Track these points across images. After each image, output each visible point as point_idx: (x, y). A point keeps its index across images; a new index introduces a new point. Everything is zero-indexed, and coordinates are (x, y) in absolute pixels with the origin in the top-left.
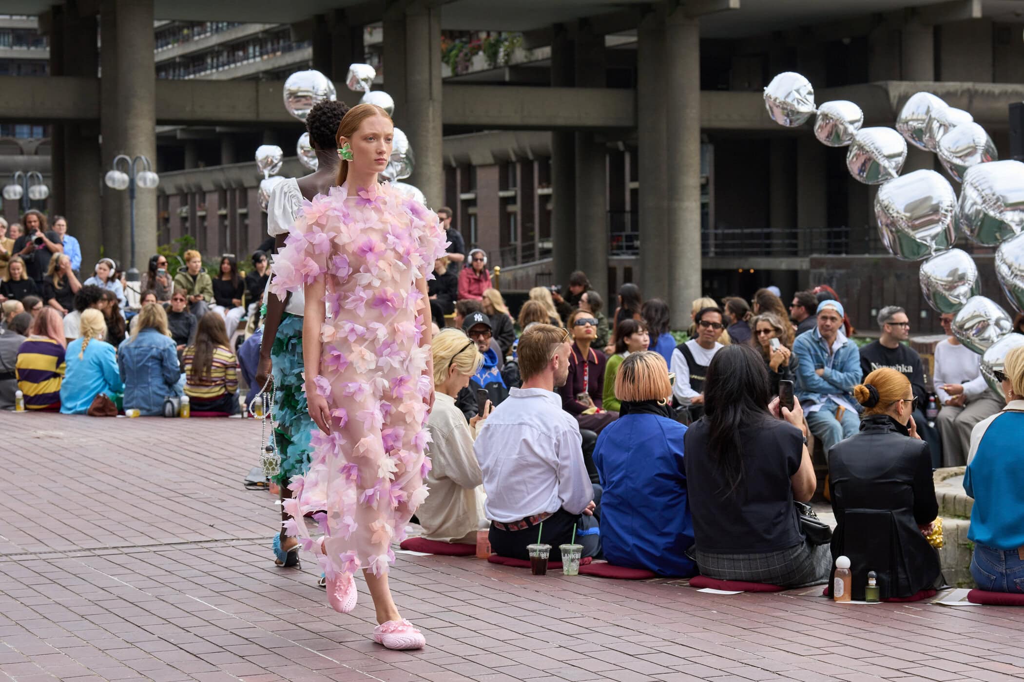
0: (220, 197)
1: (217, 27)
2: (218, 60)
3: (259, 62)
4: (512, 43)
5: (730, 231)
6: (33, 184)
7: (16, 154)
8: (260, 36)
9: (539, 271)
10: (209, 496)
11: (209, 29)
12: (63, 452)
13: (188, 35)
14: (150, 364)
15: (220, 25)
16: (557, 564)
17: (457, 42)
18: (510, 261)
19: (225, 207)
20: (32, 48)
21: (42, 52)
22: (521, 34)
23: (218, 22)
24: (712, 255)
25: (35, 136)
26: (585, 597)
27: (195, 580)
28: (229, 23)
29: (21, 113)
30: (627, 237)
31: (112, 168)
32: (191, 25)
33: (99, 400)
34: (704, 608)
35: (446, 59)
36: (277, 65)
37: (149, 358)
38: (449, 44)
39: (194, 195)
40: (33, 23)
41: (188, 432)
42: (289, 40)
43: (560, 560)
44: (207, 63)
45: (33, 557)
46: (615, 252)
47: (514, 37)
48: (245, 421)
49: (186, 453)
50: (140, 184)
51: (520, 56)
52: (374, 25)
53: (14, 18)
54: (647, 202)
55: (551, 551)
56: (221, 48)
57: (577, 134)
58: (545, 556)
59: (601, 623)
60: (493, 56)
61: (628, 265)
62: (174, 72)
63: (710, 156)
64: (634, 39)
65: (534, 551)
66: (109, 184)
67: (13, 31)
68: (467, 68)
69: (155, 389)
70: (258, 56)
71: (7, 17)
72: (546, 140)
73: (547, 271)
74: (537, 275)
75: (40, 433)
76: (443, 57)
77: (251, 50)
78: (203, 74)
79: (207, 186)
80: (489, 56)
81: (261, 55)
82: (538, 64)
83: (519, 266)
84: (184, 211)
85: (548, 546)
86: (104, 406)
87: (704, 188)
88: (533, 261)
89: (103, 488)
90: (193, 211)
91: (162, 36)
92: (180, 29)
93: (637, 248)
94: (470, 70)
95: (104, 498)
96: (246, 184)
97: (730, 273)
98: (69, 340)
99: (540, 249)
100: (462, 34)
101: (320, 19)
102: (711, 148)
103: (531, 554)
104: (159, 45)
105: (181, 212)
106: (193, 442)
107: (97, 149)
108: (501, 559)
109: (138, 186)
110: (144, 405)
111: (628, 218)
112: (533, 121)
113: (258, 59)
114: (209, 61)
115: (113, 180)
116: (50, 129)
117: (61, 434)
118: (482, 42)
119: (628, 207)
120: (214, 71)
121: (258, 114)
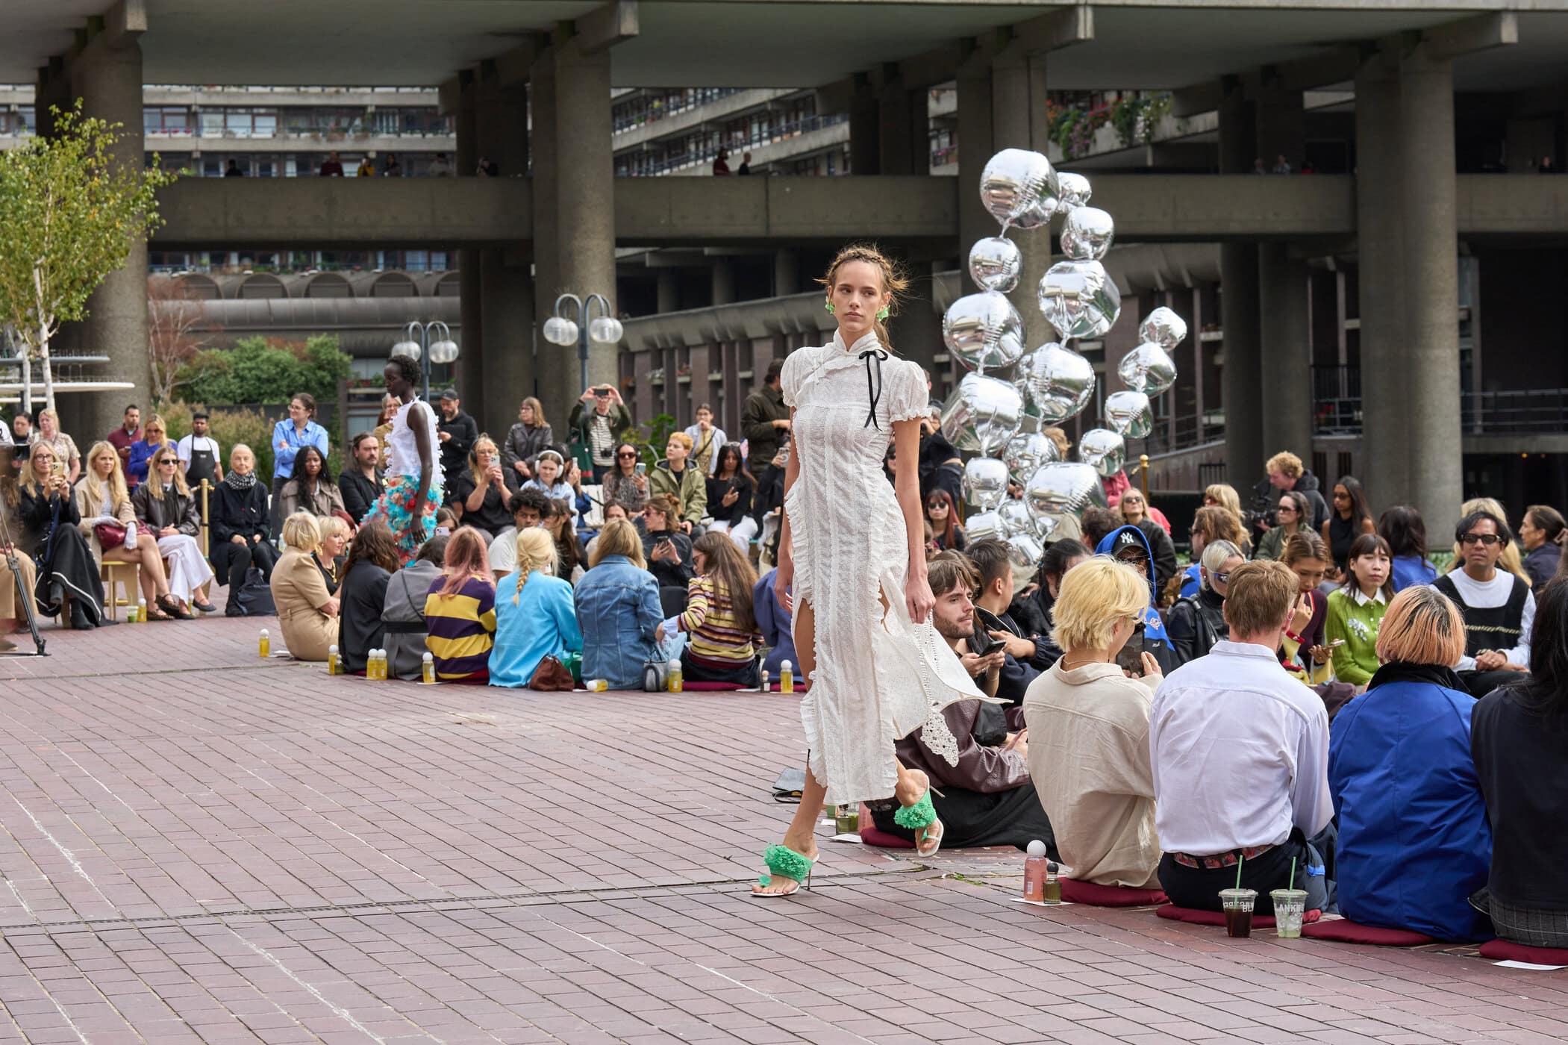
0: (710, 353)
1: (704, 96)
2: (705, 146)
3: (766, 147)
4: (1158, 107)
5: (1508, 393)
6: (436, 340)
7: (408, 295)
8: (769, 107)
9: (1204, 461)
10: (720, 812)
11: (691, 100)
12: (499, 746)
13: (660, 109)
14: (618, 612)
15: (709, 93)
16: (1268, 920)
17: (1071, 107)
18: (1159, 446)
19: (719, 370)
20: (429, 136)
21: (447, 141)
22: (1170, 93)
23: (704, 89)
24: (1478, 431)
25: (434, 267)
26: (1313, 973)
27: (710, 941)
28: (721, 89)
29: (416, 233)
30: (1341, 404)
31: (553, 315)
32: (665, 93)
33: (547, 666)
34: (1507, 992)
35: (1053, 136)
36: (794, 152)
37: (616, 603)
38: (1060, 111)
39: (671, 351)
40: (431, 98)
41: (683, 714)
42: (814, 113)
43: (1272, 914)
44: (689, 151)
45: (464, 904)
46: (1323, 428)
47: (1161, 99)
48: (766, 697)
49: (681, 746)
50: (596, 337)
51: (1169, 127)
52: (943, 86)
53: (402, 90)
54: (1374, 350)
55: (1257, 900)
56: (710, 128)
57: (1261, 247)
58: (1248, 907)
59: (1343, 1014)
60: (1127, 128)
61: (1344, 450)
62: (640, 166)
63: (1473, 277)
64: (1350, 96)
65: (1231, 899)
66: (550, 338)
67: (401, 109)
68: (1087, 148)
69: (627, 651)
70: (767, 138)
71: (393, 90)
72: (1212, 256)
73: (1216, 461)
74: (1201, 466)
75: (462, 716)
76: (1051, 132)
77: (755, 130)
78: (683, 167)
79: (692, 337)
80: (1120, 129)
81: (771, 136)
82: (1195, 139)
83: (1172, 453)
84: (658, 375)
85: (1252, 893)
86: (553, 676)
87: (1464, 326)
88: (1195, 444)
89: (561, 799)
90: (671, 375)
91: (624, 112)
92: (648, 101)
93: (1359, 423)
94: (1092, 151)
95: (563, 815)
96: (751, 334)
97: (1507, 460)
98: (499, 574)
99: (1205, 425)
100: (1078, 95)
101: (861, 79)
102: (1474, 263)
103: (1225, 905)
104: (618, 125)
105: (653, 378)
106: (690, 729)
107: (529, 284)
108: (1179, 911)
109: (591, 339)
110: (611, 675)
111: (1343, 374)
112: (1191, 229)
113: (766, 143)
114: (692, 147)
115: (555, 333)
116: (457, 256)
117: (492, 717)
118: (1109, 107)
119: (1343, 359)
120: (700, 162)
121: (768, 227)
